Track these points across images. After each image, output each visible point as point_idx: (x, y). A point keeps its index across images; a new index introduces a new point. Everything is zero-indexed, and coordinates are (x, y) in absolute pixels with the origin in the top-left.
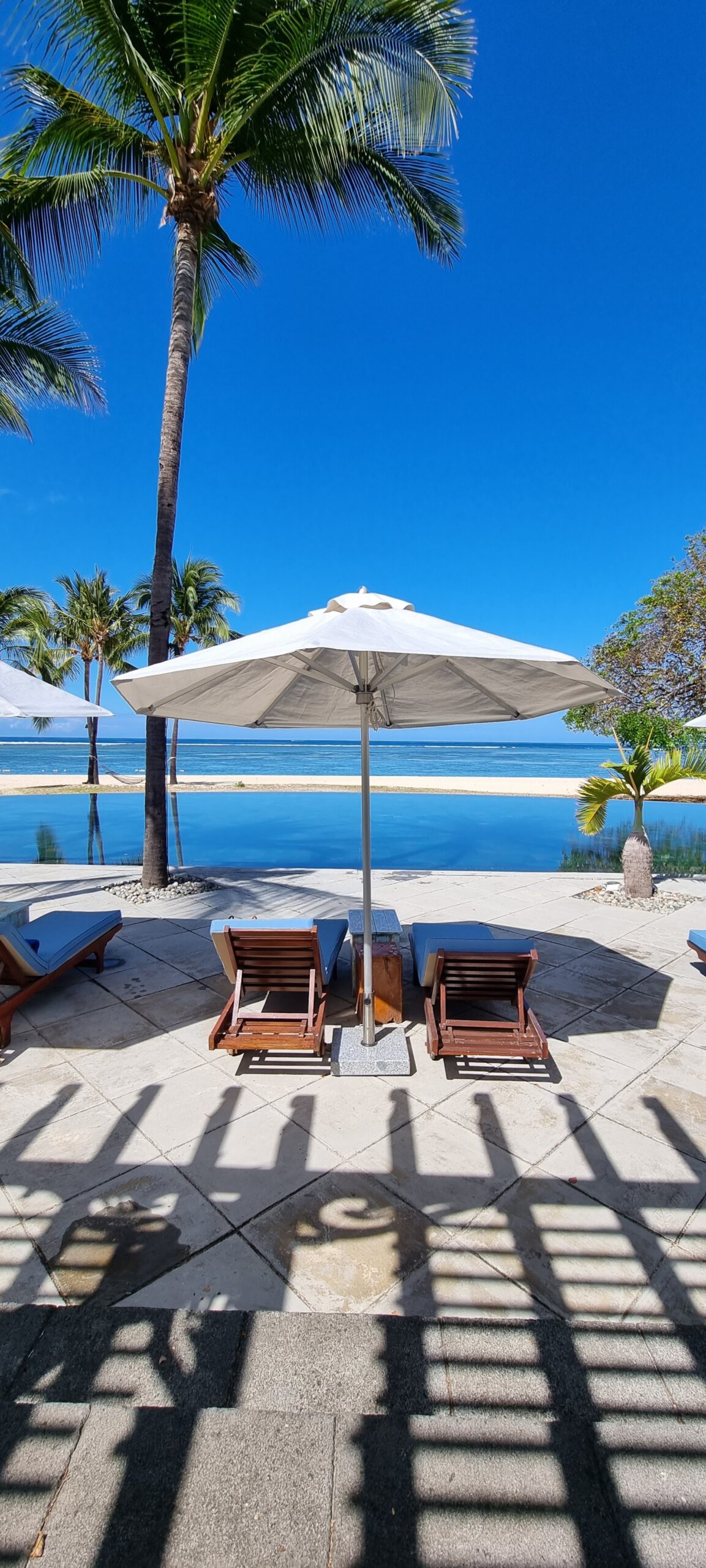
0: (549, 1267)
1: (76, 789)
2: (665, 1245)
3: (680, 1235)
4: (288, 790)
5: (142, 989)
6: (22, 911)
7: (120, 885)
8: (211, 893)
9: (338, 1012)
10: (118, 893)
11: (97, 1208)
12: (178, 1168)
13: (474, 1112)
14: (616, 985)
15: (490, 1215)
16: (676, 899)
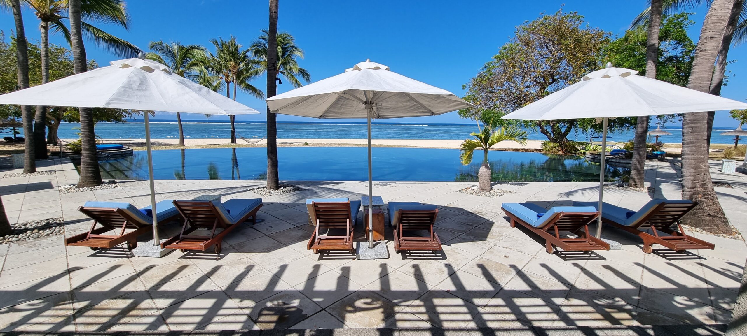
0: (438, 317)
1: (226, 146)
2: (480, 309)
3: (485, 306)
4: (329, 146)
5: (274, 230)
6: (218, 199)
7: (257, 189)
8: (299, 192)
9: (358, 238)
10: (256, 192)
11: (269, 304)
12: (299, 291)
13: (412, 270)
14: (471, 225)
15: (418, 302)
16: (500, 192)
